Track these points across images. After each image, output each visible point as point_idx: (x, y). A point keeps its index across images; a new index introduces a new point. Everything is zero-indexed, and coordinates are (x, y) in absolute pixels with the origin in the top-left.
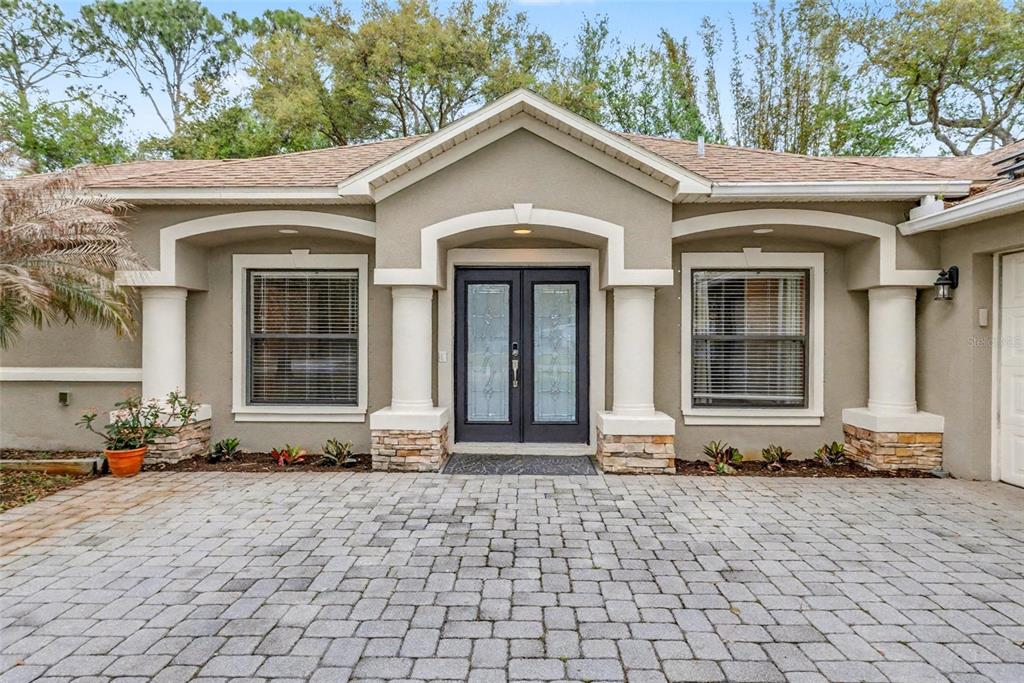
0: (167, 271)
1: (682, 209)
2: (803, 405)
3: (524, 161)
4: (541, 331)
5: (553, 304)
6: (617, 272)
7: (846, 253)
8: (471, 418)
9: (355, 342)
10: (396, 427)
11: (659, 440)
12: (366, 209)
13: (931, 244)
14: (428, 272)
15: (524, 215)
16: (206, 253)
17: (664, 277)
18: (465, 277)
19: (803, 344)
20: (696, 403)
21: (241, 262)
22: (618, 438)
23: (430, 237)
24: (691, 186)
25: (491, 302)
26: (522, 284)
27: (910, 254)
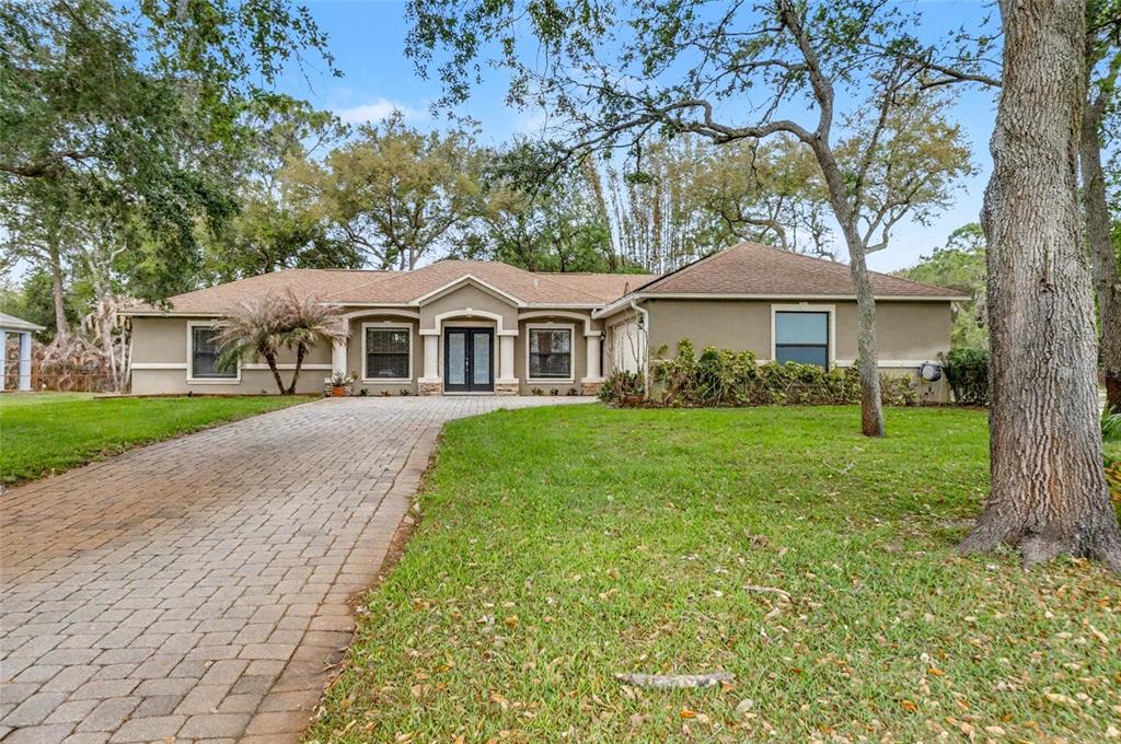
0: (345, 329)
1: (521, 310)
2: (569, 377)
3: (468, 295)
4: (477, 352)
5: (481, 341)
6: (500, 331)
7: (580, 324)
8: (451, 382)
9: (407, 355)
10: (427, 382)
11: (514, 385)
12: (417, 309)
13: (601, 323)
14: (438, 330)
15: (469, 312)
16: (355, 323)
17: (516, 333)
18: (448, 331)
19: (569, 355)
20: (531, 377)
21: (365, 325)
22: (500, 385)
23: (438, 318)
24: (522, 305)
25: (458, 341)
26: (470, 334)
27: (595, 326)
